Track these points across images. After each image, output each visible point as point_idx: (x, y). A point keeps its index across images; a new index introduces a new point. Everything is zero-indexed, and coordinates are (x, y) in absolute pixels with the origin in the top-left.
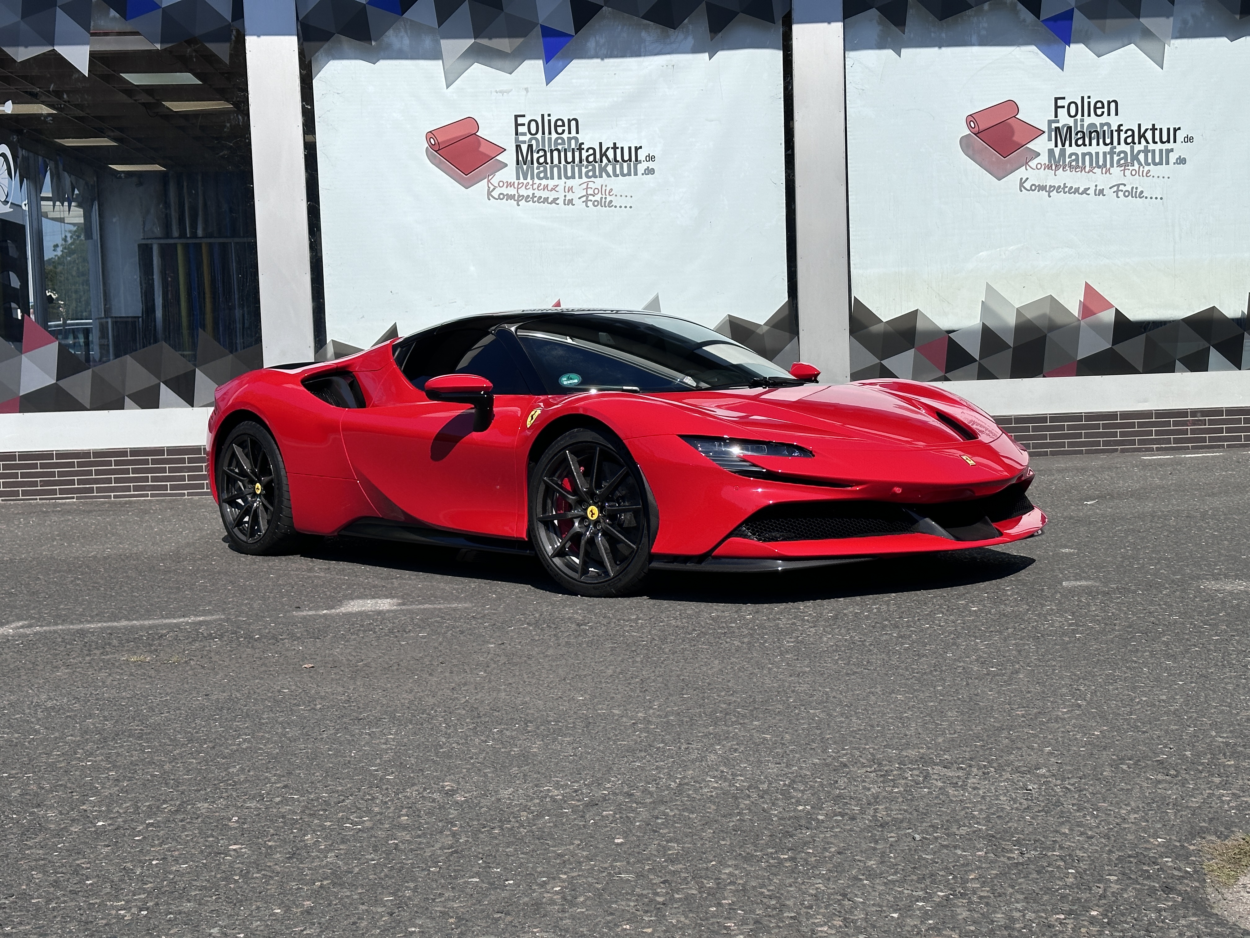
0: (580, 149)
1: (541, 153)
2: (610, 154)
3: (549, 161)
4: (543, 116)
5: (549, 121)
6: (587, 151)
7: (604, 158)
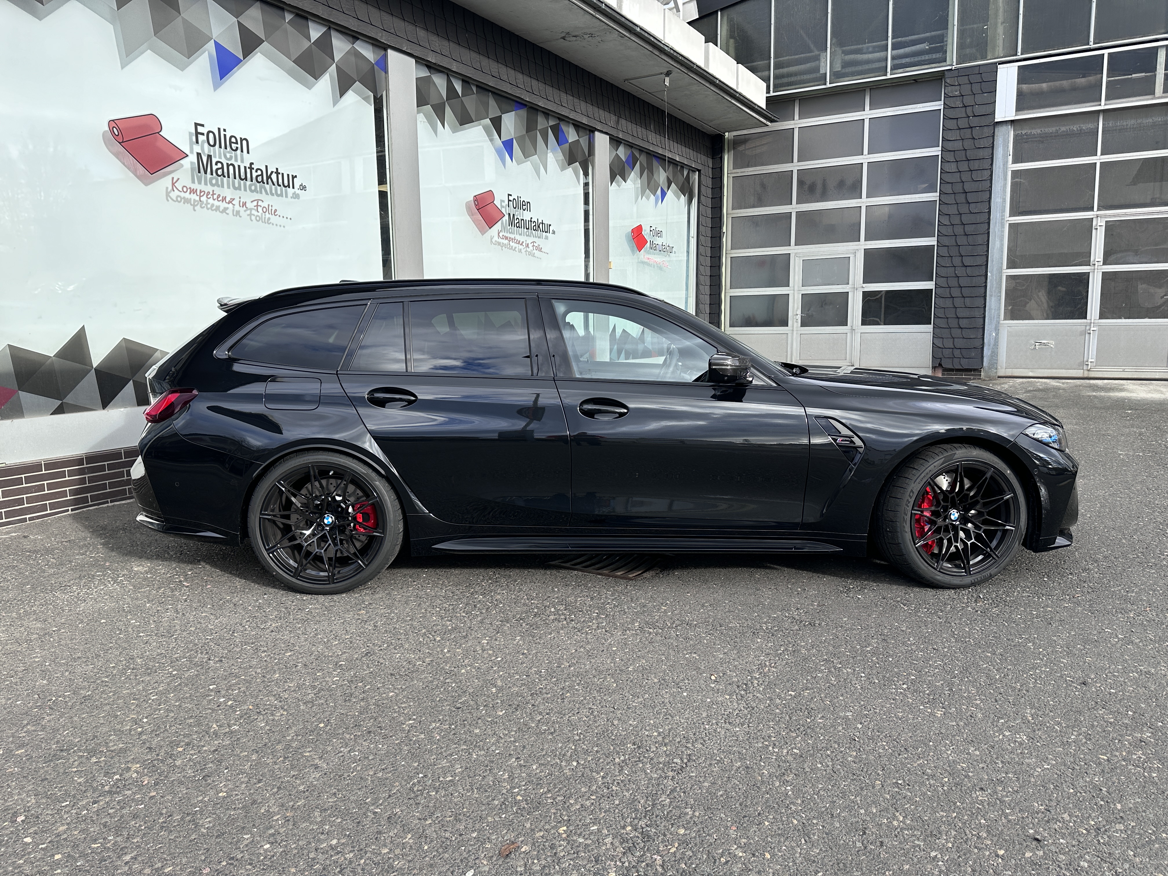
0: (251, 169)
1: (219, 165)
2: (274, 177)
3: (226, 174)
4: (219, 129)
5: (225, 135)
6: (256, 171)
7: (269, 180)
